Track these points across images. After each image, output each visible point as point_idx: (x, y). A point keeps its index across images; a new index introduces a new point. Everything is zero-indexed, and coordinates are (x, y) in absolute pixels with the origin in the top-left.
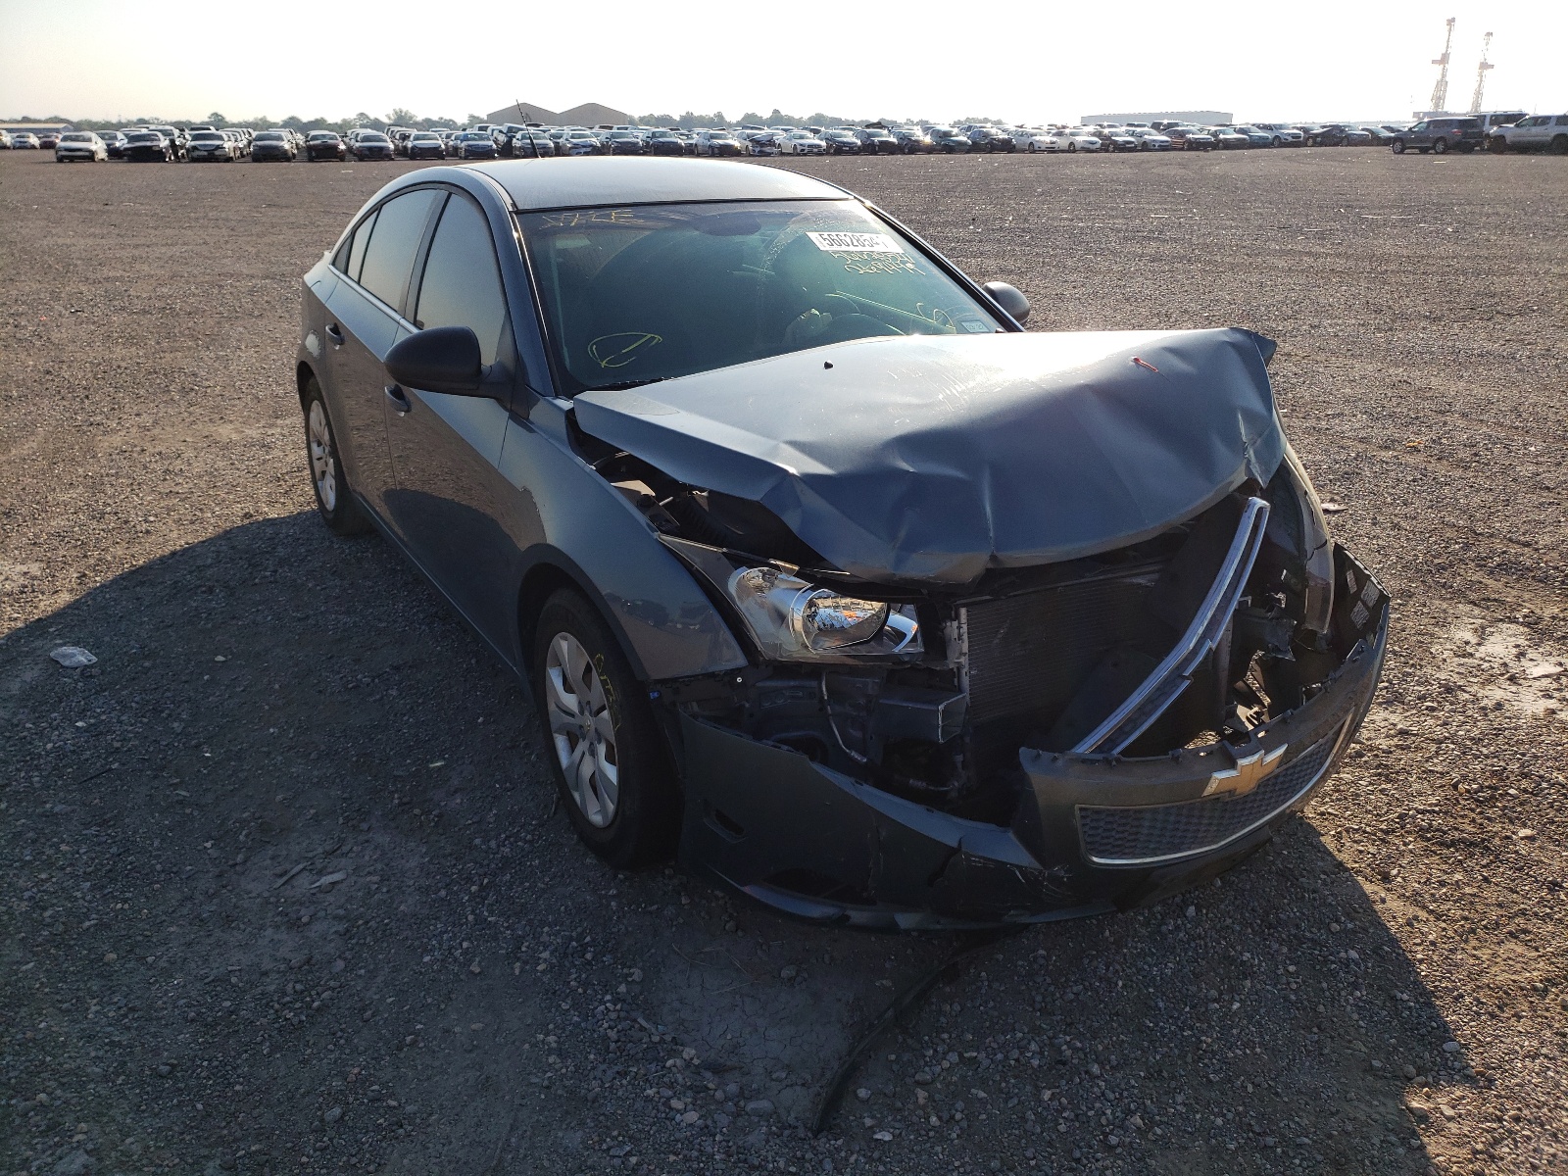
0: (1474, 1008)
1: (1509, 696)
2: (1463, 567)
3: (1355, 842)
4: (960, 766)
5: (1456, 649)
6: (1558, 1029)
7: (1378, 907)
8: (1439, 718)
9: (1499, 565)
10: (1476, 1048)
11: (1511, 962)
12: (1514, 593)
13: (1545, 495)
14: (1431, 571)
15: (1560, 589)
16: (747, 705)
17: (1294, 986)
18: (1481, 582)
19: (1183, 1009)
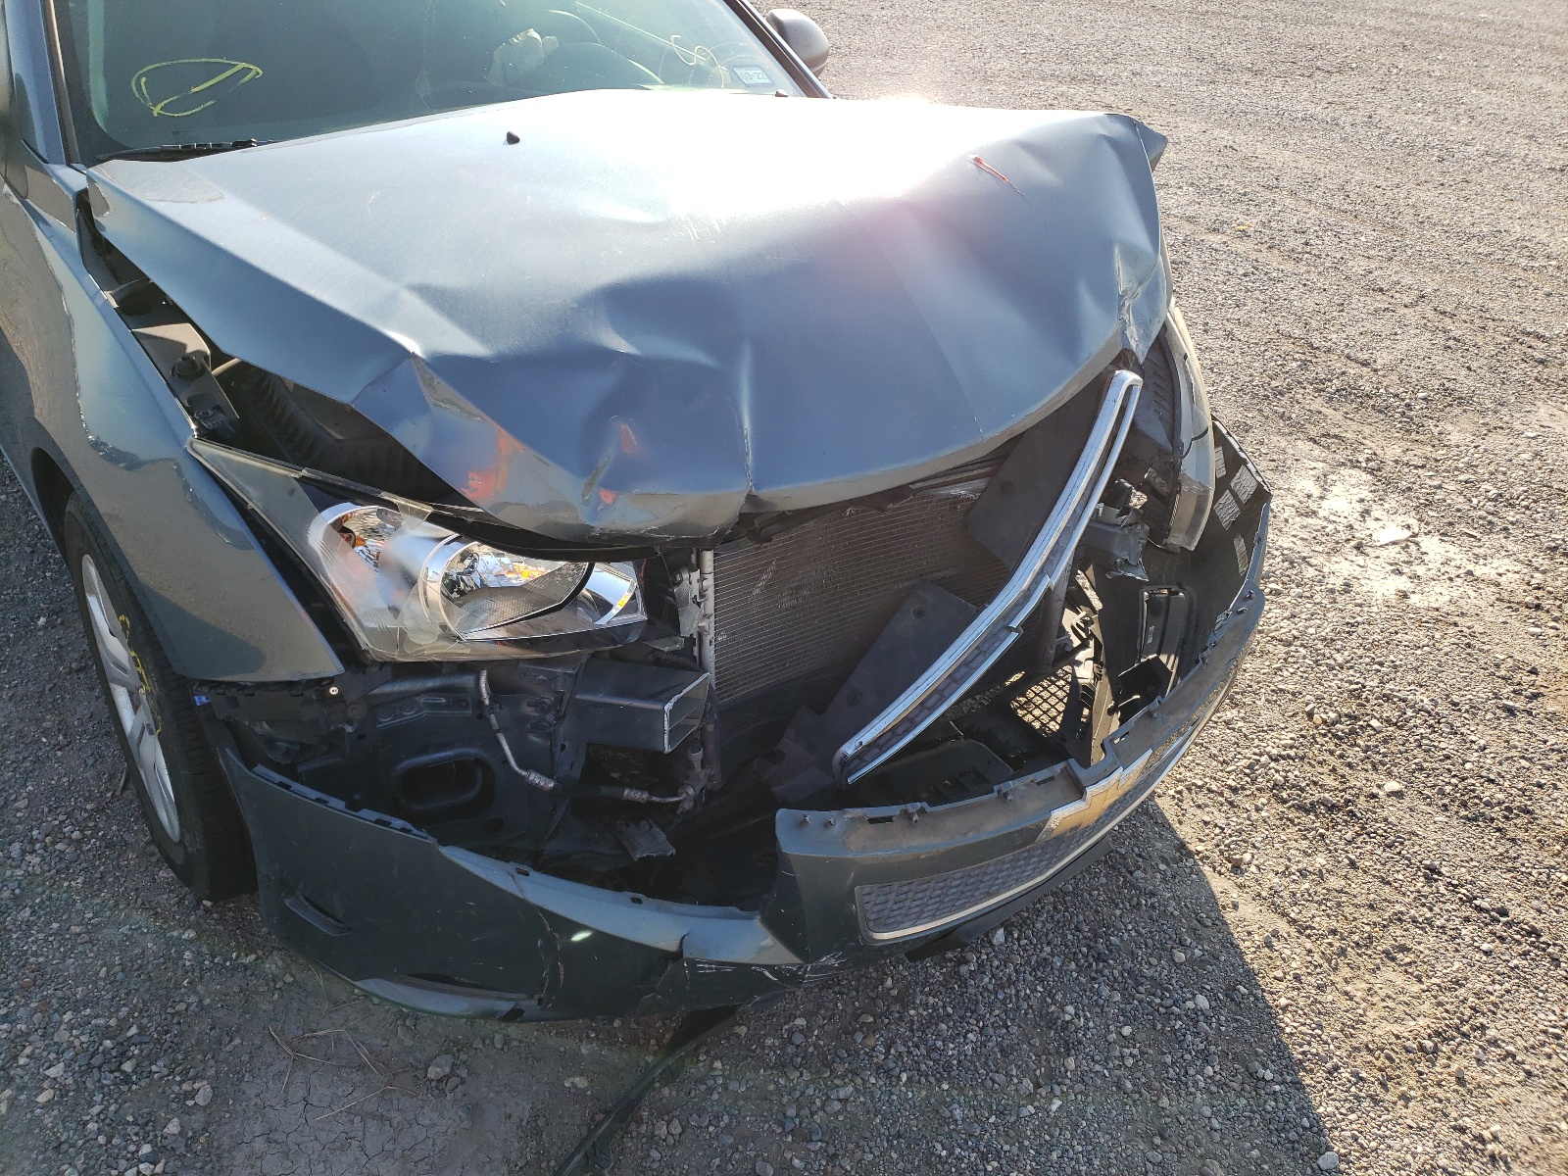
0: (1353, 1089)
1: (1357, 572)
2: (1302, 391)
3: (1199, 807)
4: (697, 765)
5: (1297, 504)
6: (1456, 1120)
7: (1230, 916)
8: (1283, 607)
9: (1338, 391)
10: (1358, 1158)
11: (1390, 1004)
12: (1355, 426)
13: (1378, 298)
14: (1268, 397)
15: (1400, 422)
16: (349, 729)
17: (1130, 1062)
18: (1320, 413)
19: (988, 1119)
